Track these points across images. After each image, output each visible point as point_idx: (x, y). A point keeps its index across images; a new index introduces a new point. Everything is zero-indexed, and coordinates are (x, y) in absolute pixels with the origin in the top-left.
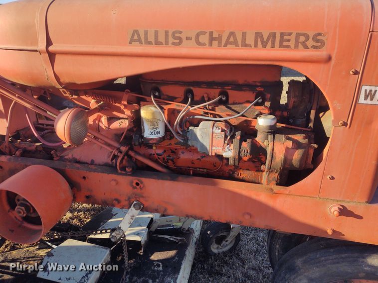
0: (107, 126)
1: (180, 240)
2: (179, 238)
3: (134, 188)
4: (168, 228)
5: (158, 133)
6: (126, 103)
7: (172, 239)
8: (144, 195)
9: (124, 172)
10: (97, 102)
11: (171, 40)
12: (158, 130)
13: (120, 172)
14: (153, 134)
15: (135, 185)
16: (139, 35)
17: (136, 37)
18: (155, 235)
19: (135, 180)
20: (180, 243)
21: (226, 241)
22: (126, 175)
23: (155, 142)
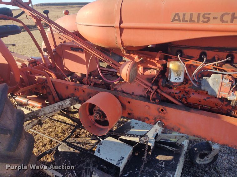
0: (142, 73)
1: (176, 151)
2: (175, 149)
3: (160, 112)
4: (167, 141)
5: (180, 79)
6: (158, 59)
7: (170, 149)
8: (165, 118)
9: (154, 102)
10: (139, 58)
11: (201, 19)
12: (180, 78)
13: (151, 101)
14: (177, 79)
15: (160, 111)
16: (179, 16)
17: (177, 18)
18: (159, 144)
19: (161, 107)
20: (175, 152)
21: (208, 157)
22: (155, 103)
23: (177, 85)
